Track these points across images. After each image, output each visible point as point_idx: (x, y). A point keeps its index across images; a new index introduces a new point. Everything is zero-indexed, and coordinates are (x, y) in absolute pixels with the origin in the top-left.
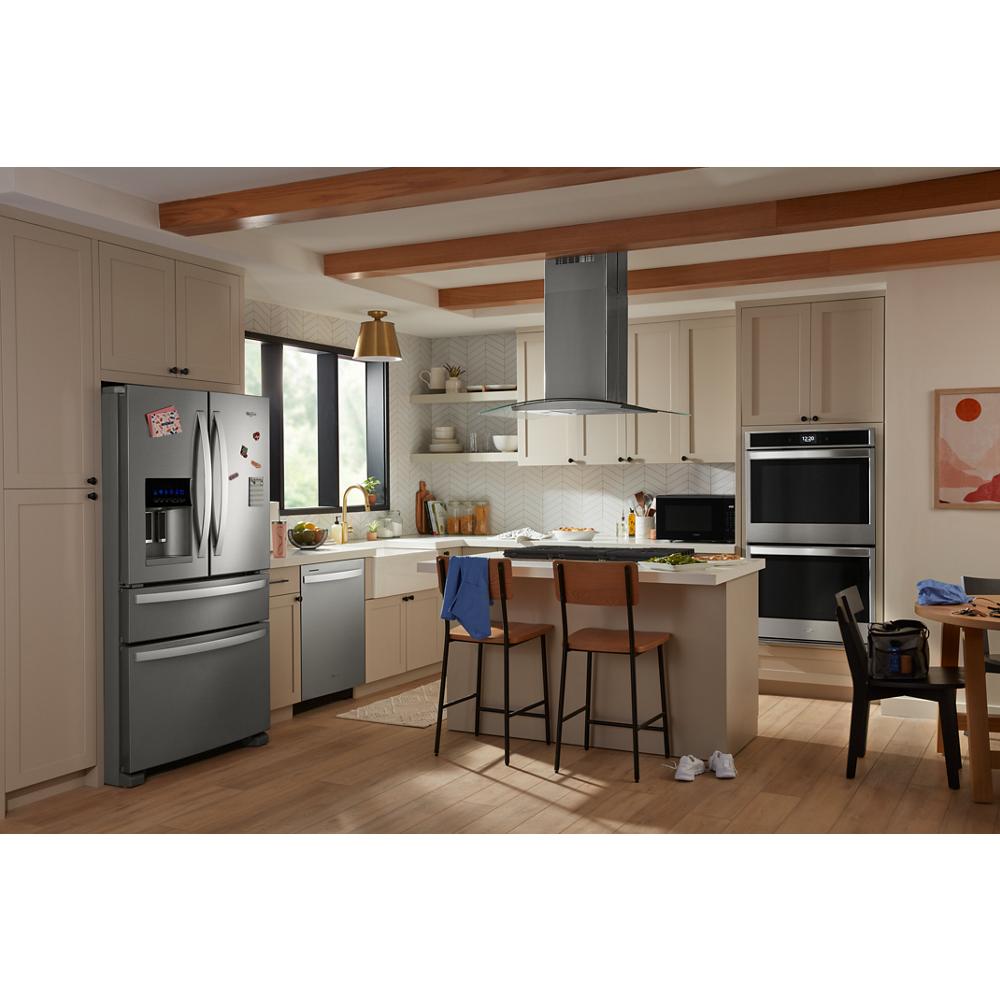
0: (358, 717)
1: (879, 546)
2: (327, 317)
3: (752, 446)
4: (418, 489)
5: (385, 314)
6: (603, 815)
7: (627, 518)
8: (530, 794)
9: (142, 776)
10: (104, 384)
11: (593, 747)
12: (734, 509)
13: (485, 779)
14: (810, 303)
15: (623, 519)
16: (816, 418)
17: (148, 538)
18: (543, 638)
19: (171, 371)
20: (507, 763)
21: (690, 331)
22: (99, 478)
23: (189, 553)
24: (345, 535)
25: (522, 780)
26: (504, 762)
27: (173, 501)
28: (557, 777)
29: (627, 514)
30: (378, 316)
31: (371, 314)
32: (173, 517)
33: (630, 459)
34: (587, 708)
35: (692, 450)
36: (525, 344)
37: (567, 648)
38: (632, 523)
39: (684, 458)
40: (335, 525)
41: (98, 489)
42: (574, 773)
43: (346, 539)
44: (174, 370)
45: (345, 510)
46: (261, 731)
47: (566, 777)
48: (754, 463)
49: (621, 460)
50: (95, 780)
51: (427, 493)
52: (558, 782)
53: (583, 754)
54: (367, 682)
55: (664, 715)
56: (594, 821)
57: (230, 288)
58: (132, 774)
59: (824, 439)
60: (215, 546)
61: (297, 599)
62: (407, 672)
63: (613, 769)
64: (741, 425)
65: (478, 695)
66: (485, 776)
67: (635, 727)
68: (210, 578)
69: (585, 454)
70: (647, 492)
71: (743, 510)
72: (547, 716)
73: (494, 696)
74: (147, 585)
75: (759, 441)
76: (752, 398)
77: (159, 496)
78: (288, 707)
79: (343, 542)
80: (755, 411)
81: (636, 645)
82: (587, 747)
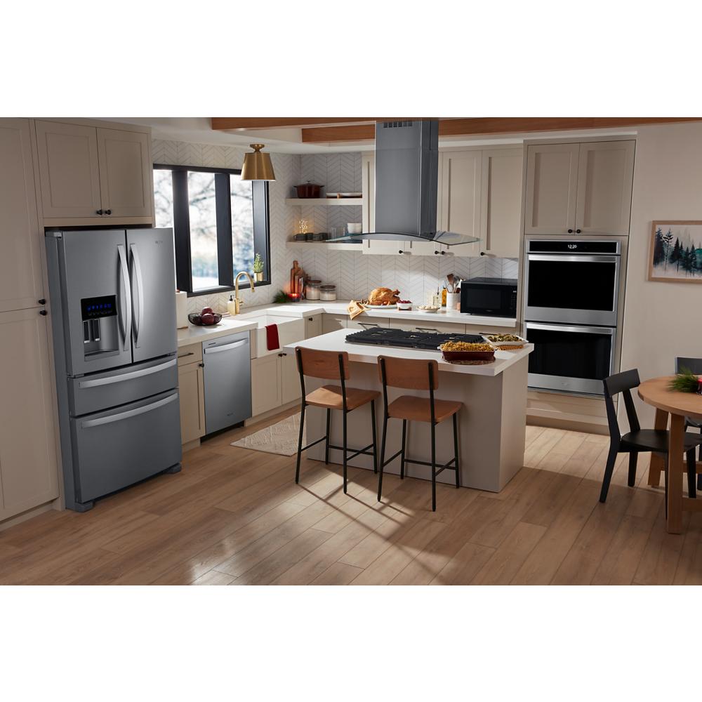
0: (246, 446)
1: (619, 327)
2: (220, 147)
3: (531, 250)
4: (292, 267)
5: (263, 146)
6: (406, 544)
7: (441, 292)
8: (358, 522)
9: (91, 504)
10: (47, 229)
11: (406, 476)
12: (516, 293)
13: (329, 506)
14: (579, 142)
15: (438, 294)
16: (579, 231)
17: (86, 339)
18: (373, 402)
19: (98, 213)
20: (345, 492)
21: (490, 158)
22: (47, 298)
23: (117, 349)
24: (238, 308)
25: (353, 508)
26: (343, 490)
27: (102, 313)
28: (379, 505)
29: (441, 291)
30: (257, 148)
31: (252, 146)
32: (104, 322)
33: (443, 253)
34: (402, 452)
35: (488, 248)
36: (369, 163)
37: (387, 416)
38: (445, 296)
39: (482, 254)
40: (230, 302)
41: (47, 307)
42: (390, 502)
43: (238, 310)
44: (100, 212)
45: (237, 288)
46: (176, 462)
47: (386, 505)
48: (531, 262)
49: (436, 253)
50: (59, 506)
51: (299, 269)
52: (379, 511)
53: (399, 483)
54: (253, 415)
55: (456, 460)
56: (400, 548)
57: (140, 143)
58: (84, 503)
59: (583, 248)
60: (136, 341)
61: (200, 365)
62: (283, 405)
63: (419, 498)
64: (524, 233)
65: (327, 437)
66: (328, 504)
67: (433, 465)
68: (133, 364)
69: (411, 247)
70: (456, 275)
71: (523, 294)
72: (375, 454)
73: (337, 438)
74: (86, 375)
75: (536, 247)
76: (532, 213)
77: (92, 311)
78: (196, 440)
79: (236, 313)
80: (534, 224)
81: (436, 417)
82: (402, 476)
